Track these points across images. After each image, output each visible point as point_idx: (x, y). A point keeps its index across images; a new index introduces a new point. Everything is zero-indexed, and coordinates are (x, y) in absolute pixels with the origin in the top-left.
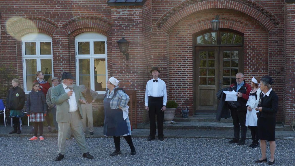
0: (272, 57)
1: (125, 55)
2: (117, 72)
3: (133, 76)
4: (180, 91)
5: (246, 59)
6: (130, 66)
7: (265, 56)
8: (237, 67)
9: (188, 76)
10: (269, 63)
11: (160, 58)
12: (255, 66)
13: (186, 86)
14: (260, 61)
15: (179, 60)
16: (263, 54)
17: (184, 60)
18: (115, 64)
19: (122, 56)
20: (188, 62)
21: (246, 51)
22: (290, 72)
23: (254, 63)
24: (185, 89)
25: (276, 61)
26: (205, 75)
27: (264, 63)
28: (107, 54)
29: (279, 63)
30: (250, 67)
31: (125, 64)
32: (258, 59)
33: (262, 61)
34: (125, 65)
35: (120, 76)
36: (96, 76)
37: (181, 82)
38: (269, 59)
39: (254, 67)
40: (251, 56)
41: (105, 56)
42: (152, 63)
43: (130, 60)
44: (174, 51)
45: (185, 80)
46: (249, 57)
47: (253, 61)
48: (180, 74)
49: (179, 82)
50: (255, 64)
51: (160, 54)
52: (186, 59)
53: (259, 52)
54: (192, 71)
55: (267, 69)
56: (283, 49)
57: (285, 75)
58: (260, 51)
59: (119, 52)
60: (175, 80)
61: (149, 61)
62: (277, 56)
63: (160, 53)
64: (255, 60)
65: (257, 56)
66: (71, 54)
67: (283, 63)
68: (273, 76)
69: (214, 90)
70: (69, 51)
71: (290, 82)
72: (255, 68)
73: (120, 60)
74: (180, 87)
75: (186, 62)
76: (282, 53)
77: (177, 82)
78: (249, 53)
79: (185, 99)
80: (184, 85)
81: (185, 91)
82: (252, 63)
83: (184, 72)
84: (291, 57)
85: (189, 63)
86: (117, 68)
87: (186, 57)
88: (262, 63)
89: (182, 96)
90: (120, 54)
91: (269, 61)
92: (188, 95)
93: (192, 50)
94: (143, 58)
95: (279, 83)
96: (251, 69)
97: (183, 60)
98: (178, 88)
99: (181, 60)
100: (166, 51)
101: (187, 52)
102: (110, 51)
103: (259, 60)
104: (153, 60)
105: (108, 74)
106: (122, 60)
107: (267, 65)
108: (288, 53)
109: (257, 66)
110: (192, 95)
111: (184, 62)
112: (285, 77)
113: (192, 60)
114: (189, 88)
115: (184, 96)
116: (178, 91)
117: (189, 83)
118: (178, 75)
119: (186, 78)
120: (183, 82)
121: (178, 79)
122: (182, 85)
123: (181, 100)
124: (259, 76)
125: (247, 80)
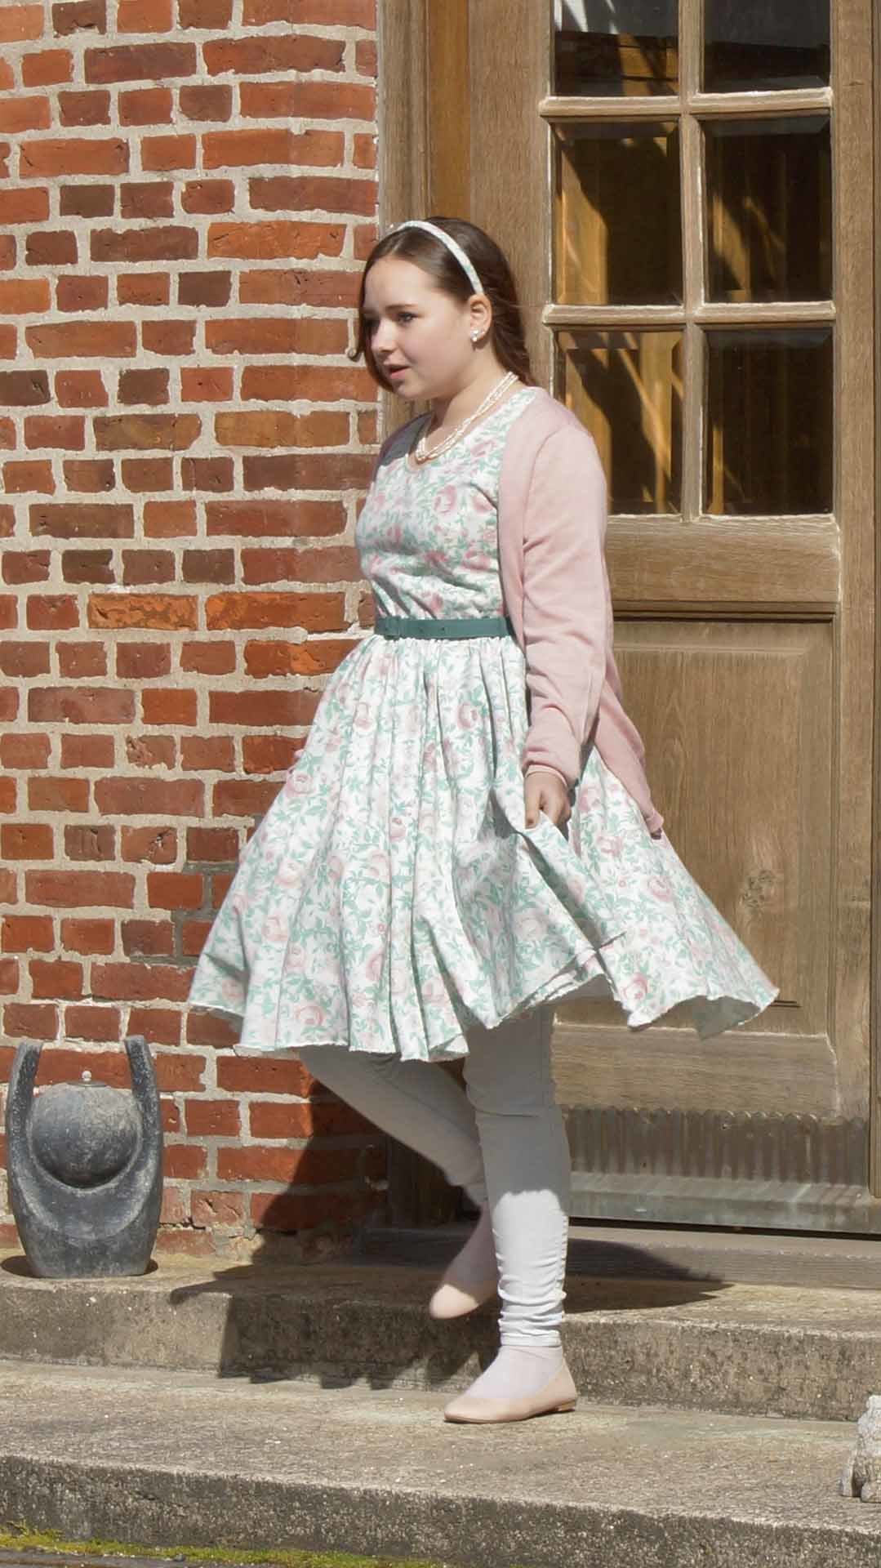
9: (235, 309)
13: (203, 541)
37: (105, 432)
45: (175, 405)
48: (85, 266)
49: (71, 436)
60: (11, 389)
74: (98, 567)
77: (37, 433)
79: (182, 824)
80: (156, 520)
81: (175, 639)
89: (123, 768)
98: (55, 584)
114: (239, 570)
115: (160, 771)
116: (54, 659)
117: (246, 460)
118: (54, 283)
119: (199, 340)
120: (132, 430)
121: (61, 376)
122: (130, 506)
123: (117, 865)
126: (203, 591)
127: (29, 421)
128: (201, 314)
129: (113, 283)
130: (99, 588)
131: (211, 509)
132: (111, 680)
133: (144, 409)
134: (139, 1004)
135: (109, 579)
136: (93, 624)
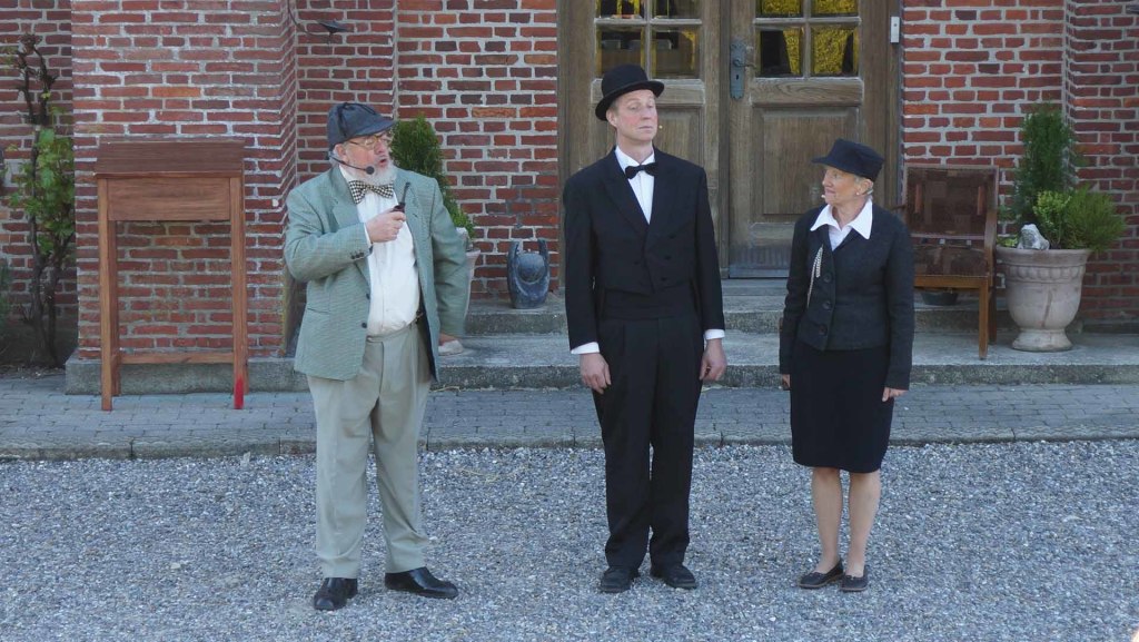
4: (474, 127)
9: (532, 24)
13: (519, 91)
24: (512, 113)
37: (479, 60)
45: (508, 52)
48: (471, 10)
49: (467, 60)
60: (441, 46)
74: (476, 99)
77: (451, 60)
79: (509, 175)
80: (499, 85)
81: (507, 121)
89: (486, 158)
92: (533, 148)
98: (458, 104)
114: (533, 100)
115: (501, 159)
116: (458, 127)
117: (536, 69)
118: (458, 16)
119: (518, 33)
120: (491, 59)
121: (461, 43)
122: (489, 83)
123: (484, 187)
124: (1003, 21)
125: (927, 48)
126: (518, 107)
127: (447, 57)
128: (519, 26)
129: (482, 15)
130: (476, 105)
131: (522, 83)
132: (482, 132)
133: (496, 53)
134: (493, 227)
135: (481, 103)
136: (473, 116)
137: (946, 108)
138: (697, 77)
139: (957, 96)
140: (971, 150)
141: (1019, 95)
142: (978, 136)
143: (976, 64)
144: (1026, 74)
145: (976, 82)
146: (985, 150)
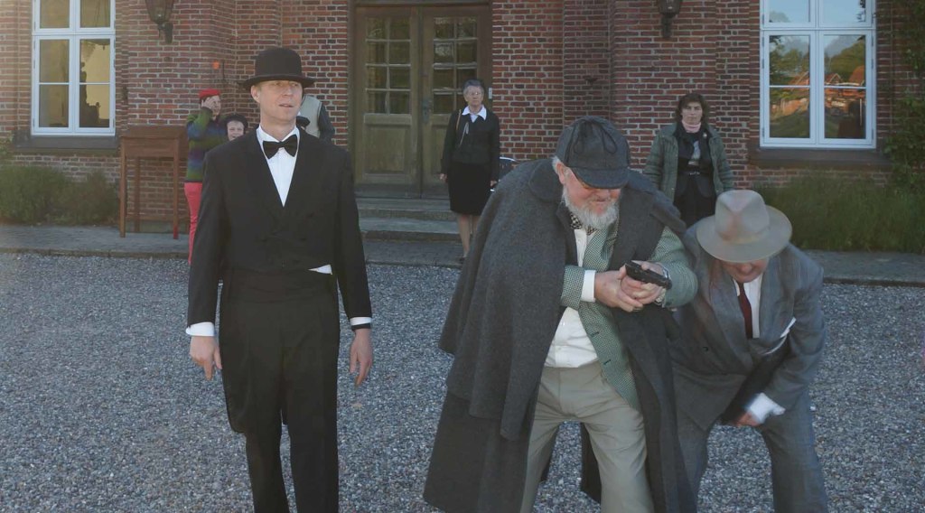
0: (573, 34)
1: (162, 28)
2: (140, 76)
3: (184, 88)
5: (500, 40)
6: (176, 60)
7: (552, 31)
8: (474, 63)
10: (566, 51)
11: (257, 37)
12: (526, 60)
14: (539, 46)
15: (309, 41)
16: (548, 26)
17: (324, 42)
18: (135, 55)
19: (155, 33)
20: (333, 47)
21: (500, 18)
22: (628, 77)
23: (522, 51)
25: (585, 45)
26: (383, 86)
27: (550, 51)
28: (116, 28)
29: (594, 51)
30: (511, 63)
31: (162, 55)
32: (534, 40)
33: (545, 46)
34: (163, 57)
35: (148, 86)
36: (85, 86)
38: (565, 40)
39: (523, 63)
40: (514, 31)
41: (108, 32)
42: (236, 50)
43: (177, 44)
44: (296, 17)
46: (506, 35)
47: (518, 46)
50: (525, 54)
51: (256, 27)
52: (329, 41)
53: (535, 19)
54: (346, 75)
55: (560, 69)
56: (606, 12)
57: (612, 87)
58: (539, 17)
59: (148, 23)
61: (227, 46)
62: (587, 31)
63: (257, 22)
64: (525, 42)
65: (530, 32)
66: (22, 26)
67: (607, 51)
68: (578, 88)
69: (408, 127)
70: (15, 20)
71: (629, 107)
72: (526, 65)
73: (148, 43)
75: (328, 47)
76: (602, 23)
78: (507, 23)
82: (517, 51)
83: (323, 75)
84: (630, 34)
85: (337, 50)
86: (140, 65)
87: (330, 33)
88: (545, 51)
90: (148, 25)
91: (566, 45)
93: (346, 14)
94: (211, 38)
95: (595, 108)
96: (512, 69)
97: (320, 42)
99: (314, 42)
100: (274, 17)
101: (333, 19)
102: (124, 19)
103: (537, 42)
104: (238, 43)
105: (117, 80)
106: (155, 44)
107: (560, 57)
108: (620, 22)
109: (532, 60)
110: (346, 142)
111: (323, 47)
112: (612, 92)
113: (346, 42)
124: (536, 89)
125: (503, 100)
137: (511, 127)
138: (408, 113)
139: (516, 121)
140: (523, 145)
141: (544, 121)
142: (525, 139)
143: (524, 108)
144: (547, 112)
145: (524, 115)
146: (528, 145)
